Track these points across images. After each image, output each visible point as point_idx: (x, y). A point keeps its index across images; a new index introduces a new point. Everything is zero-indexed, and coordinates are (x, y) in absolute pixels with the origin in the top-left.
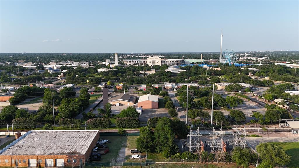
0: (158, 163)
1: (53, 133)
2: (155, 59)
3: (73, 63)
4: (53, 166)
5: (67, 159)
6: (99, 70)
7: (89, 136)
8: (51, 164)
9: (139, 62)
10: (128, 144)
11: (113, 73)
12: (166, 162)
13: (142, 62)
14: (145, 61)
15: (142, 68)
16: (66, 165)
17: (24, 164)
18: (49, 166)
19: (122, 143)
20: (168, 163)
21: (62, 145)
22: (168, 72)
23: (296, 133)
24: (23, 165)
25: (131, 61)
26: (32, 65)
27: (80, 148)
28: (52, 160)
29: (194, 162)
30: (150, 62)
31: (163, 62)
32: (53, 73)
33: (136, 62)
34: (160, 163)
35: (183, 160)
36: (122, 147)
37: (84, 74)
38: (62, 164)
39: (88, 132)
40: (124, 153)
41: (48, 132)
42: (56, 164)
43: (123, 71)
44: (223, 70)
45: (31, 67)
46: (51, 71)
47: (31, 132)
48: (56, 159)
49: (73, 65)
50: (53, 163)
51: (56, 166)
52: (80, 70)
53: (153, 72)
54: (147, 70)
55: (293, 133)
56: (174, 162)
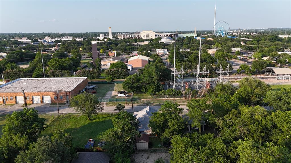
0: (142, 99)
1: (41, 80)
2: (148, 33)
3: (68, 38)
4: (40, 102)
5: (53, 96)
6: (93, 42)
7: (77, 81)
8: (38, 101)
9: (133, 36)
10: (115, 88)
11: (106, 44)
12: (151, 99)
13: (136, 36)
14: (139, 35)
15: (136, 40)
16: (52, 102)
17: (12, 101)
18: (36, 103)
19: (110, 88)
20: (153, 99)
21: (50, 86)
22: (161, 42)
23: (281, 79)
24: (10, 102)
25: (125, 35)
26: (27, 40)
27: (67, 88)
28: (39, 97)
29: (178, 98)
30: (144, 36)
31: (157, 36)
32: (47, 45)
33: (130, 36)
34: (145, 100)
35: (167, 96)
36: (109, 90)
37: (77, 45)
38: (49, 101)
39: (77, 79)
40: (111, 94)
41: (37, 79)
42: (43, 101)
43: (116, 42)
44: (215, 40)
45: (26, 42)
46: (46, 43)
47: (20, 80)
48: (42, 96)
49: (67, 39)
50: (40, 100)
51: (43, 103)
52: (74, 42)
53: (147, 43)
54: (141, 42)
55: (278, 79)
56: (158, 99)
